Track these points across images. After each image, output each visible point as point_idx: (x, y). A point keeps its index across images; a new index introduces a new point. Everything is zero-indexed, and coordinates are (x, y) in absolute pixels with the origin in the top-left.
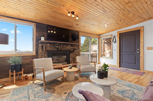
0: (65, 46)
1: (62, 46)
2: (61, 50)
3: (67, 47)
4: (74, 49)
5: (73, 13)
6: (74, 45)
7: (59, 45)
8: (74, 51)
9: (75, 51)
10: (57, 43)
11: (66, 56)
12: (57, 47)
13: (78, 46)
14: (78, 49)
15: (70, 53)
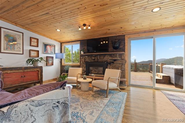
0: (102, 57)
1: (98, 57)
2: (98, 62)
3: (105, 58)
6: (113, 55)
7: (96, 56)
8: (114, 62)
10: (93, 55)
11: (102, 68)
12: (93, 58)
13: (121, 55)
14: (122, 59)
15: (107, 65)
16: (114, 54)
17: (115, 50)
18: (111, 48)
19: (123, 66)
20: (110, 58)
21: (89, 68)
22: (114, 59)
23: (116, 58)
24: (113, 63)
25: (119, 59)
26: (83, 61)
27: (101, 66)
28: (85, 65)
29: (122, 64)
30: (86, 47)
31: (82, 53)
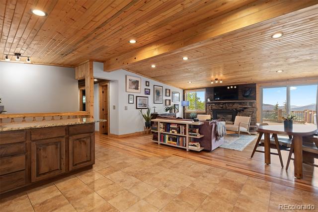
0: (231, 105)
1: (227, 105)
2: (226, 109)
3: (234, 106)
4: (245, 108)
5: (216, 79)
7: (224, 104)
9: (246, 110)
10: (221, 102)
11: (231, 116)
12: (221, 106)
13: (251, 104)
14: (252, 107)
15: (237, 113)
16: (244, 103)
17: (245, 98)
18: (240, 96)
19: (254, 114)
20: (240, 106)
21: (216, 115)
22: (244, 106)
23: (246, 106)
24: (243, 110)
25: (249, 107)
26: (210, 108)
27: (229, 113)
28: (212, 113)
29: (253, 112)
30: (212, 95)
31: (209, 100)
